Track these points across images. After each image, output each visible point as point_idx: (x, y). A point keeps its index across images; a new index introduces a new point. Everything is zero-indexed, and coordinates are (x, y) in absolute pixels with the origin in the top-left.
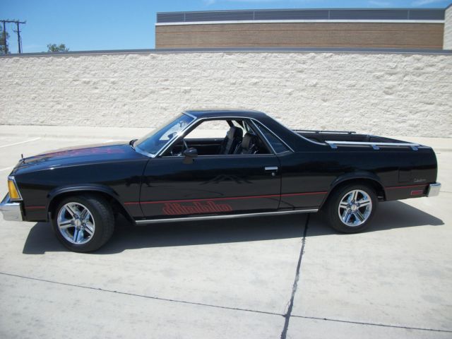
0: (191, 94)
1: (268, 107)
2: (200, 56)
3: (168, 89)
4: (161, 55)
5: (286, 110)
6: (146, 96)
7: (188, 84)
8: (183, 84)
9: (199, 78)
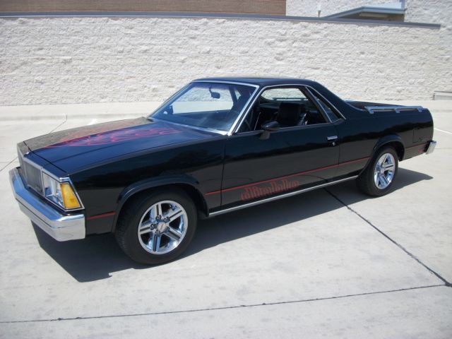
0: (72, 64)
1: (160, 76)
2: (80, 21)
3: (43, 59)
4: (32, 20)
5: (179, 78)
6: (17, 68)
7: (68, 53)
8: (61, 53)
9: (80, 46)
